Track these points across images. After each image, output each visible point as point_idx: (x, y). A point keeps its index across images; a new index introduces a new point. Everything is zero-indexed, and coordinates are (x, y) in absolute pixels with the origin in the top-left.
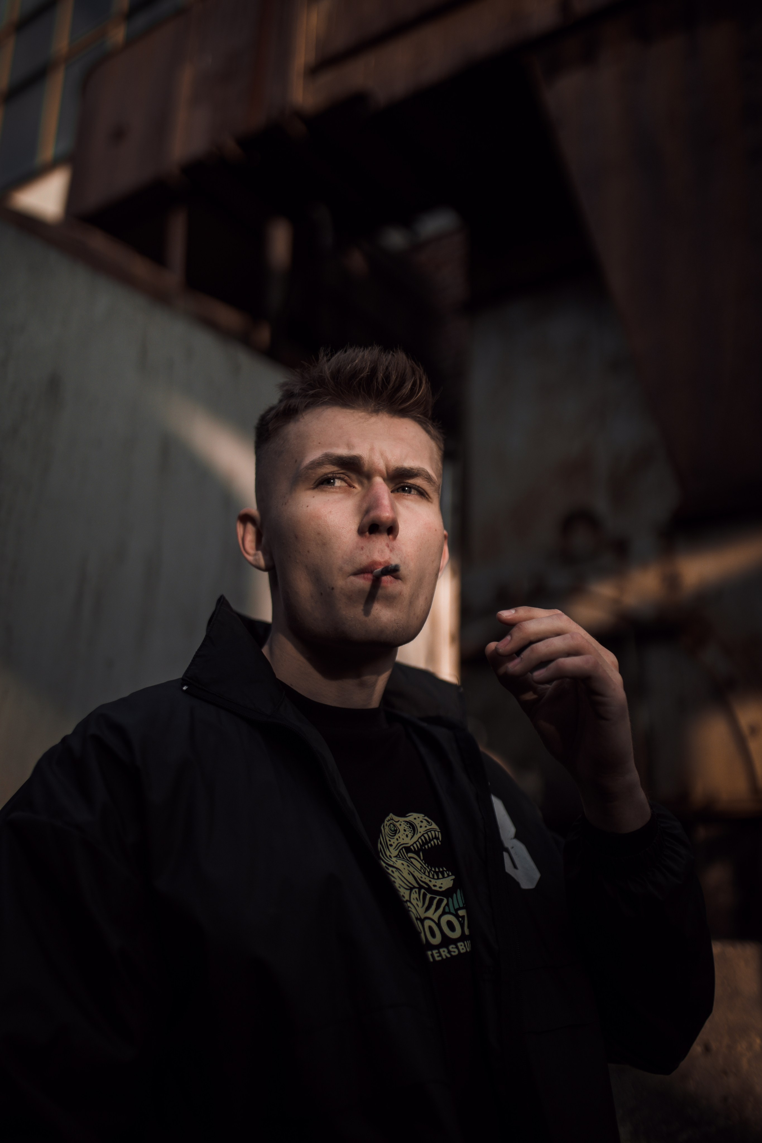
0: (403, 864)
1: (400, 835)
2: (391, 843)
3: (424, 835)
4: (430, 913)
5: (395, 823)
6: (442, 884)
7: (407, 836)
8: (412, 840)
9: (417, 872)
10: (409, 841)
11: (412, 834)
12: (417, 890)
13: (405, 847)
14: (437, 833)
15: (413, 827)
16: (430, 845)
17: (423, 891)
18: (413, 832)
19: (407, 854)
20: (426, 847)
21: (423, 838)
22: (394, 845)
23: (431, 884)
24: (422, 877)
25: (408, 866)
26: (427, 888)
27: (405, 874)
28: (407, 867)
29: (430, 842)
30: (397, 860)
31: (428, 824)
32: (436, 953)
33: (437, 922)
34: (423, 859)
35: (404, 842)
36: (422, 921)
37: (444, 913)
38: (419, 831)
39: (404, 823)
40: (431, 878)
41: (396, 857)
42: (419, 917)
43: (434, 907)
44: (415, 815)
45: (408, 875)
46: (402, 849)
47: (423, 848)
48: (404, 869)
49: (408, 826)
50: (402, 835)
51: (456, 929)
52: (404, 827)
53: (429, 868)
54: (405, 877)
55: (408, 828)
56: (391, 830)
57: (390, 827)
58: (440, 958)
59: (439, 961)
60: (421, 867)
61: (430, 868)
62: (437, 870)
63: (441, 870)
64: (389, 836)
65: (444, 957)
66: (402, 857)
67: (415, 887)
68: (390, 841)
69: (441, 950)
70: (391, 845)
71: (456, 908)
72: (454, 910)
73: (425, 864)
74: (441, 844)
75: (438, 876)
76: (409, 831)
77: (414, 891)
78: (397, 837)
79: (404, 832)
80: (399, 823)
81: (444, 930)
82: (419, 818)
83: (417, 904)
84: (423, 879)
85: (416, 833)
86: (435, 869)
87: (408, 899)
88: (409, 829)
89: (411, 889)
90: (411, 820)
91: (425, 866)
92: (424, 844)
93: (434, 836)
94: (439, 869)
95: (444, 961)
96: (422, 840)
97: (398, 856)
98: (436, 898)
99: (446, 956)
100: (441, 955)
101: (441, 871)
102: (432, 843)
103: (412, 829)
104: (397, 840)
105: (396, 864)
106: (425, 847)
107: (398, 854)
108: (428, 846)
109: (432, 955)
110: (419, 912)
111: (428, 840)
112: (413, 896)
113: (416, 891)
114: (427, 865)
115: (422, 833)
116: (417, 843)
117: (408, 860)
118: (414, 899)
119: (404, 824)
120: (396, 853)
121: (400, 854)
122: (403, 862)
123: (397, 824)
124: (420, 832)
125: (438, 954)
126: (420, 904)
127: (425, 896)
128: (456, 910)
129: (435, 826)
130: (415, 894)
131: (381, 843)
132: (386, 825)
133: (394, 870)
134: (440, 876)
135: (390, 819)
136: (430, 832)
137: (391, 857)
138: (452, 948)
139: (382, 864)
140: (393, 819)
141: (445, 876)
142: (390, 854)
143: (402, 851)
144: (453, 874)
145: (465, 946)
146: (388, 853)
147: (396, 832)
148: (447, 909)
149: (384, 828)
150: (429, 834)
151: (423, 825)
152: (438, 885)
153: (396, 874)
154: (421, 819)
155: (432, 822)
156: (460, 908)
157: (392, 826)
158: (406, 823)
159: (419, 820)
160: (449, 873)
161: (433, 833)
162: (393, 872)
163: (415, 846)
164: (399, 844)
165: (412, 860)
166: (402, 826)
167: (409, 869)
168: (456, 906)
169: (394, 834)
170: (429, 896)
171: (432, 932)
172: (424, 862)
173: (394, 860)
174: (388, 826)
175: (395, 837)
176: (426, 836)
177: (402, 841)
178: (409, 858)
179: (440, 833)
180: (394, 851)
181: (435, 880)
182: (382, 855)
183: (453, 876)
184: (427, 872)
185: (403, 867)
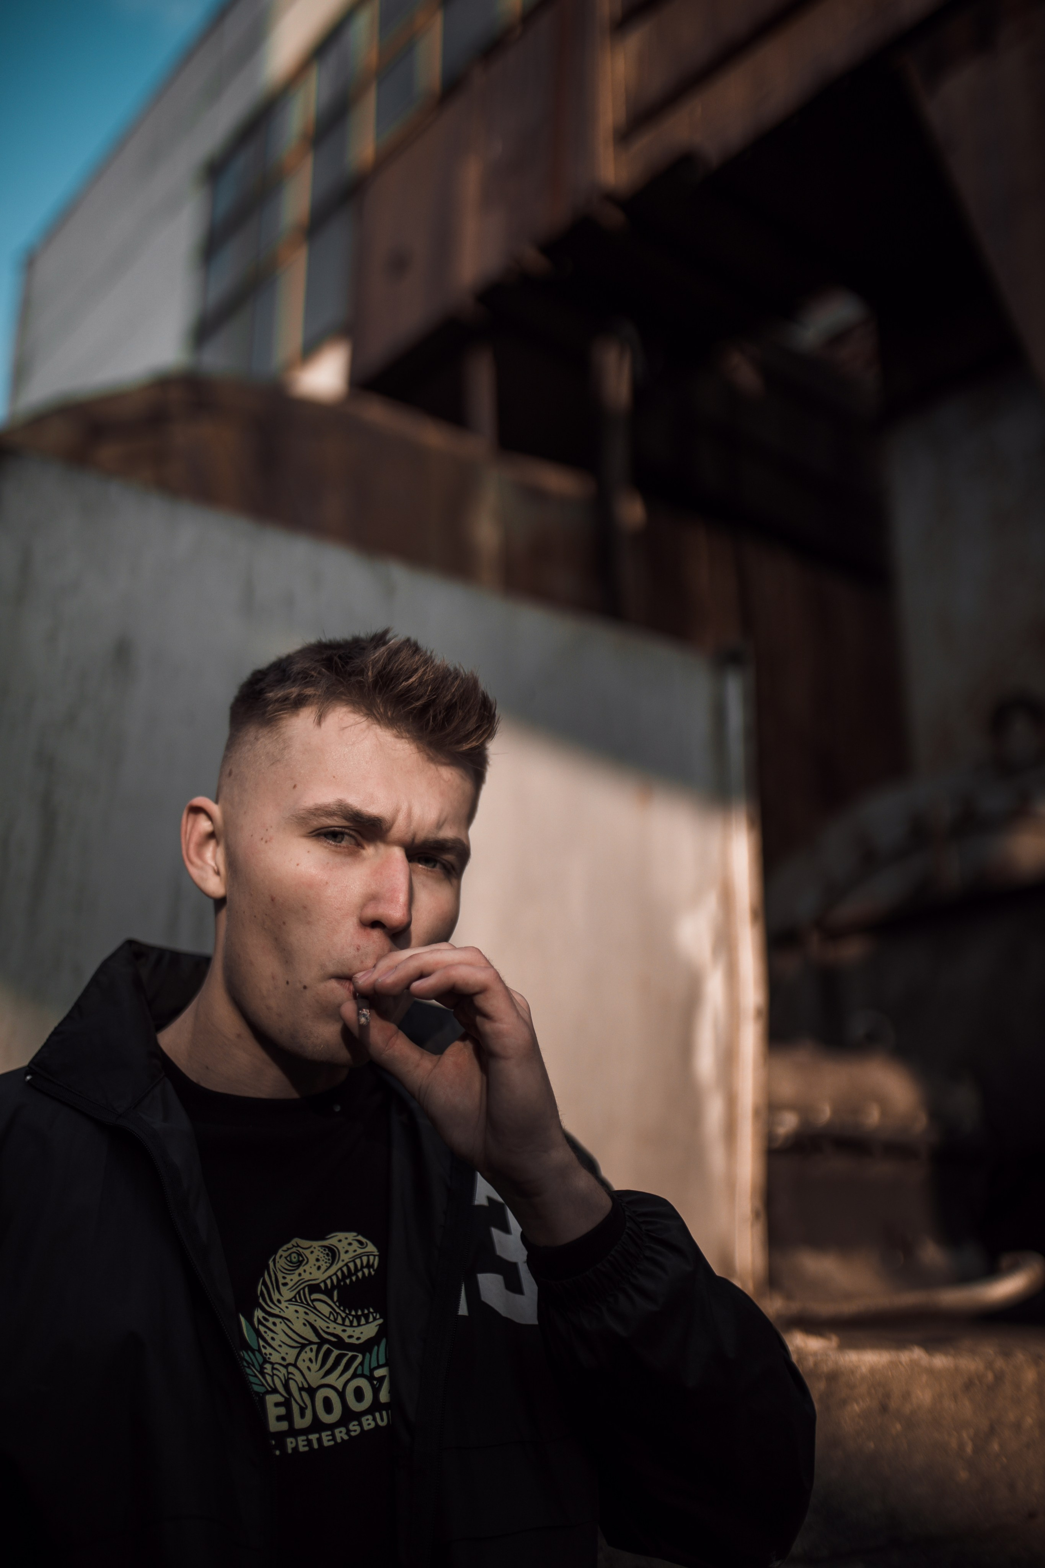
0: (297, 1311)
1: (307, 1267)
2: (288, 1280)
3: (349, 1264)
4: (331, 1379)
5: (301, 1250)
6: (362, 1333)
7: (319, 1268)
8: (325, 1274)
9: (322, 1321)
10: (319, 1276)
11: (328, 1265)
12: (314, 1347)
13: (310, 1286)
14: (371, 1258)
15: (333, 1253)
16: (354, 1278)
17: (326, 1347)
18: (330, 1262)
19: (310, 1294)
20: (348, 1281)
21: (345, 1269)
22: (291, 1284)
23: (344, 1336)
24: (328, 1327)
25: (306, 1313)
26: (335, 1341)
27: (298, 1326)
28: (304, 1314)
29: (353, 1275)
30: (288, 1306)
31: (360, 1246)
32: (328, 1436)
33: (341, 1390)
34: (337, 1301)
35: (312, 1277)
36: (312, 1391)
37: (354, 1376)
38: (341, 1258)
39: (320, 1248)
40: (347, 1326)
41: (290, 1300)
42: (306, 1386)
43: (340, 1368)
44: (341, 1235)
45: (303, 1326)
46: (303, 1289)
47: (342, 1283)
48: (298, 1318)
49: (324, 1254)
50: (311, 1267)
51: (365, 1399)
52: (318, 1256)
53: (345, 1313)
54: (296, 1330)
55: (324, 1257)
56: (291, 1262)
57: (288, 1259)
58: (332, 1443)
59: (330, 1447)
60: (331, 1312)
61: (347, 1312)
62: (360, 1313)
63: (366, 1312)
64: (284, 1271)
65: (339, 1440)
66: (299, 1301)
67: (311, 1343)
68: (284, 1278)
69: (337, 1431)
70: (285, 1284)
71: (372, 1367)
72: (368, 1370)
73: (339, 1307)
74: (375, 1274)
75: (359, 1321)
76: (325, 1260)
77: (308, 1349)
78: (301, 1270)
79: (316, 1263)
80: (312, 1249)
81: (348, 1400)
82: (346, 1238)
83: (309, 1369)
84: (331, 1330)
85: (336, 1262)
86: (356, 1312)
87: (293, 1363)
88: (326, 1257)
89: (303, 1347)
90: (332, 1243)
91: (338, 1310)
92: (344, 1277)
93: (365, 1263)
94: (363, 1311)
95: (338, 1447)
96: (343, 1272)
97: (294, 1300)
98: (347, 1354)
99: (342, 1438)
100: (334, 1438)
101: (366, 1314)
102: (360, 1274)
103: (330, 1258)
104: (300, 1275)
105: (284, 1312)
106: (345, 1283)
107: (295, 1297)
108: (351, 1280)
109: (320, 1440)
110: (308, 1380)
111: (353, 1271)
112: (303, 1355)
113: (311, 1350)
114: (342, 1308)
115: (346, 1261)
116: (334, 1278)
117: (308, 1304)
118: (304, 1361)
119: (319, 1250)
120: (293, 1294)
121: (297, 1296)
122: (298, 1308)
123: (307, 1252)
124: (343, 1261)
125: (330, 1438)
126: (315, 1367)
127: (328, 1353)
128: (372, 1370)
129: (371, 1248)
130: (307, 1354)
131: (265, 1284)
132: (281, 1256)
133: (277, 1321)
134: (363, 1321)
135: (294, 1246)
136: (360, 1258)
137: (279, 1301)
138: (354, 1427)
139: (258, 1314)
140: (298, 1246)
141: (367, 1322)
142: (280, 1298)
143: (302, 1292)
144: (381, 1318)
145: (374, 1419)
146: (276, 1296)
147: (300, 1263)
148: (359, 1372)
149: (274, 1260)
150: (358, 1261)
151: (351, 1248)
152: (356, 1335)
153: (281, 1326)
154: (350, 1240)
155: (367, 1244)
156: (379, 1367)
157: (294, 1255)
158: (323, 1248)
159: (345, 1242)
160: (376, 1315)
161: (365, 1259)
162: (274, 1324)
163: (329, 1282)
164: (301, 1282)
165: (316, 1304)
166: (314, 1254)
167: (307, 1317)
168: (374, 1364)
169: (293, 1268)
170: (336, 1352)
171: (328, 1405)
172: (337, 1304)
173: (283, 1305)
174: (286, 1258)
175: (297, 1272)
176: (351, 1265)
177: (306, 1276)
178: (312, 1301)
179: (377, 1258)
180: (287, 1293)
181: (353, 1329)
182: (261, 1300)
183: (380, 1321)
184: (339, 1317)
185: (297, 1315)
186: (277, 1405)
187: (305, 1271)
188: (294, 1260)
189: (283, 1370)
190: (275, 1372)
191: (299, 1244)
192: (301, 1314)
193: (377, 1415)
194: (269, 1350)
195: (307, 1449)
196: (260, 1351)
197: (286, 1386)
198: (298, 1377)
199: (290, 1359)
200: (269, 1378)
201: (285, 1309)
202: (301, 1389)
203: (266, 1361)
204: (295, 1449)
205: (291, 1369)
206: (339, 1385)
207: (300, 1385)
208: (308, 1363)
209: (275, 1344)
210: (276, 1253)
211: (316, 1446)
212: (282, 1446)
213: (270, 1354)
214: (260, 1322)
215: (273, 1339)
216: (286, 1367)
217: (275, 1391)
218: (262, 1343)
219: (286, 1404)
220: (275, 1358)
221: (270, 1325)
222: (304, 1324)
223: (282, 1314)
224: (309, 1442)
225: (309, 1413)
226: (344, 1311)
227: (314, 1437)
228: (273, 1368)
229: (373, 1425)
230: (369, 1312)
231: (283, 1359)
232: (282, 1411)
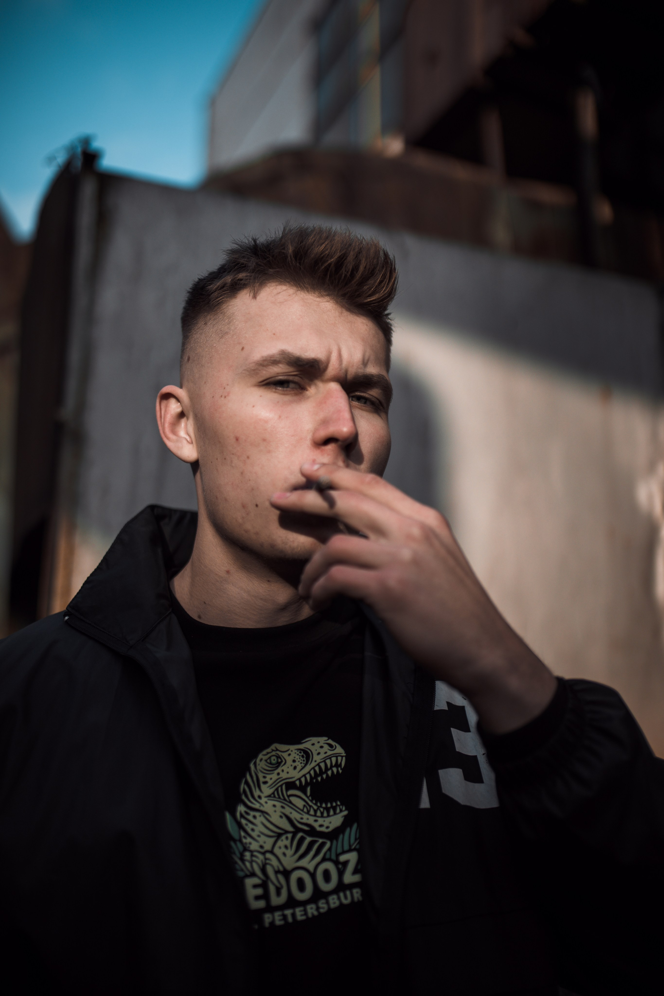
0: (274, 806)
1: (284, 768)
2: (267, 779)
3: (320, 764)
4: (304, 862)
5: (280, 753)
6: (330, 823)
7: (295, 768)
8: (300, 773)
9: (296, 813)
10: (295, 775)
11: (303, 765)
12: (290, 836)
13: (287, 783)
14: (339, 758)
15: (307, 755)
16: (324, 776)
17: (300, 835)
18: (305, 762)
19: (287, 790)
20: (319, 779)
21: (317, 769)
22: (270, 782)
23: (316, 825)
24: (302, 818)
25: (283, 807)
26: (308, 830)
27: (275, 818)
28: (281, 809)
29: (323, 773)
30: (268, 801)
31: (330, 748)
32: (301, 911)
34: (310, 795)
35: (289, 776)
36: (286, 873)
37: (324, 860)
38: (314, 759)
39: (296, 751)
40: (318, 817)
41: (269, 796)
42: (282, 869)
43: (312, 853)
44: (314, 740)
45: (279, 819)
46: (281, 786)
48: (275, 811)
49: (300, 756)
50: (288, 768)
51: (332, 880)
52: (295, 757)
54: (273, 822)
55: (300, 758)
56: (271, 763)
57: (268, 761)
58: (304, 918)
59: (302, 921)
60: (304, 806)
61: (319, 804)
62: (329, 805)
63: (334, 804)
64: (265, 771)
65: (310, 915)
66: (277, 796)
67: (287, 832)
68: (264, 777)
69: (309, 907)
70: (265, 783)
71: (338, 853)
72: (335, 855)
73: (311, 801)
74: (342, 772)
75: (328, 812)
77: (284, 837)
78: (279, 770)
79: (293, 764)
80: (289, 752)
81: (318, 881)
82: (319, 742)
83: (284, 854)
84: (304, 821)
85: (309, 763)
86: (326, 804)
87: (271, 850)
89: (279, 836)
90: (306, 747)
91: (310, 803)
92: (316, 775)
93: (334, 763)
94: (331, 804)
95: (310, 921)
96: (315, 771)
97: (272, 796)
98: (318, 841)
99: (312, 914)
100: (306, 913)
101: (335, 806)
102: (330, 773)
103: (305, 759)
104: (278, 774)
105: (264, 806)
106: (317, 780)
107: (273, 793)
108: (322, 778)
109: (294, 915)
110: (283, 864)
111: (324, 770)
112: (280, 843)
113: (287, 838)
114: (314, 802)
115: (318, 761)
116: (308, 776)
117: (285, 799)
118: (280, 848)
119: (295, 753)
120: (272, 791)
121: (275, 792)
122: (276, 803)
123: (285, 755)
124: (316, 761)
125: (303, 913)
126: (289, 852)
127: (302, 840)
128: (338, 855)
129: (339, 750)
130: (283, 842)
131: (247, 783)
132: (261, 760)
133: (257, 814)
134: (332, 812)
135: (273, 750)
136: (330, 758)
137: (260, 797)
138: (322, 904)
139: (241, 809)
140: (277, 750)
141: (335, 814)
142: (261, 794)
143: (280, 789)
144: (346, 809)
145: (339, 898)
146: (257, 793)
147: (278, 764)
148: (328, 856)
149: (255, 764)
150: (328, 762)
151: (322, 751)
152: (326, 824)
153: (260, 819)
154: (321, 744)
155: (336, 747)
156: (344, 852)
157: (273, 758)
158: (299, 751)
159: (317, 746)
160: (342, 808)
161: (334, 759)
162: (255, 817)
163: (303, 780)
164: (279, 780)
165: (293, 799)
166: (291, 756)
167: (283, 810)
168: (339, 850)
169: (273, 769)
170: (308, 839)
171: (301, 884)
172: (310, 798)
173: (263, 801)
174: (266, 761)
175: (276, 772)
176: (322, 765)
177: (284, 775)
178: (289, 796)
179: (344, 758)
180: (267, 790)
181: (323, 819)
182: (244, 797)
183: (345, 813)
184: (312, 810)
185: (274, 809)
186: (255, 886)
187: (283, 771)
188: (273, 762)
189: (261, 857)
190: (254, 858)
191: (279, 748)
192: (279, 809)
193: (342, 895)
194: (249, 840)
195: (282, 923)
196: (240, 841)
197: (263, 870)
198: (275, 862)
199: (268, 847)
200: (248, 864)
201: (264, 804)
202: (277, 872)
203: (246, 849)
204: (272, 923)
205: (268, 855)
206: (311, 867)
207: (276, 869)
208: (283, 850)
209: (254, 834)
210: (256, 757)
211: (290, 919)
212: (261, 921)
213: (250, 843)
214: (242, 816)
215: (253, 830)
216: (264, 854)
217: (253, 874)
218: (243, 834)
219: (264, 885)
220: (254, 846)
221: (250, 818)
222: (281, 817)
223: (262, 808)
224: (285, 917)
225: (284, 892)
226: (316, 804)
227: (288, 912)
228: (252, 856)
229: (337, 903)
230: (337, 805)
231: (261, 847)
232: (259, 891)
